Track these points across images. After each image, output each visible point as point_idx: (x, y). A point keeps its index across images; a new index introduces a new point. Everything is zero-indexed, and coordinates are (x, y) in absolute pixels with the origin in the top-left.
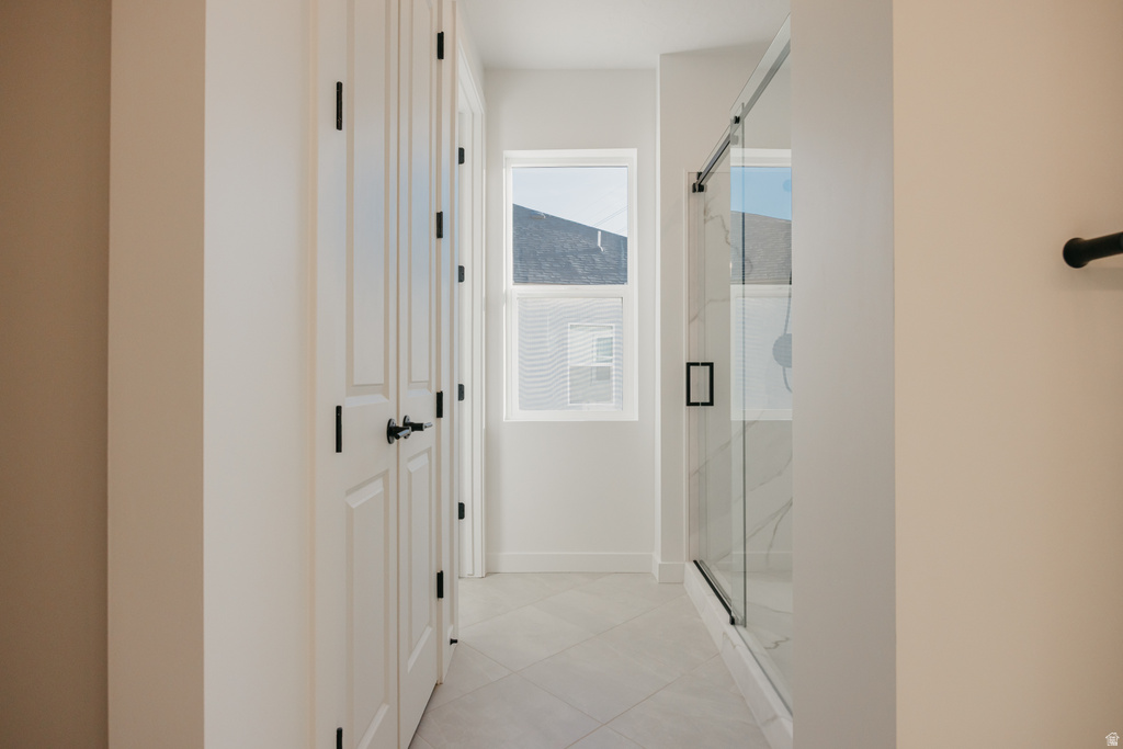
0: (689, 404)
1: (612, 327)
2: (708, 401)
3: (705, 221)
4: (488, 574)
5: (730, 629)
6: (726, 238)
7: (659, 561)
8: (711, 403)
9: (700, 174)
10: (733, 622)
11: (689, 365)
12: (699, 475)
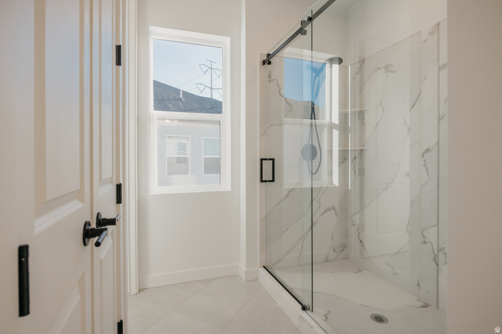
0: (262, 181)
1: (188, 138)
2: (271, 179)
3: (269, 82)
4: (140, 290)
5: (303, 313)
6: (280, 92)
7: (245, 269)
8: (273, 181)
9: (269, 55)
10: (304, 308)
11: (262, 160)
12: (267, 219)
